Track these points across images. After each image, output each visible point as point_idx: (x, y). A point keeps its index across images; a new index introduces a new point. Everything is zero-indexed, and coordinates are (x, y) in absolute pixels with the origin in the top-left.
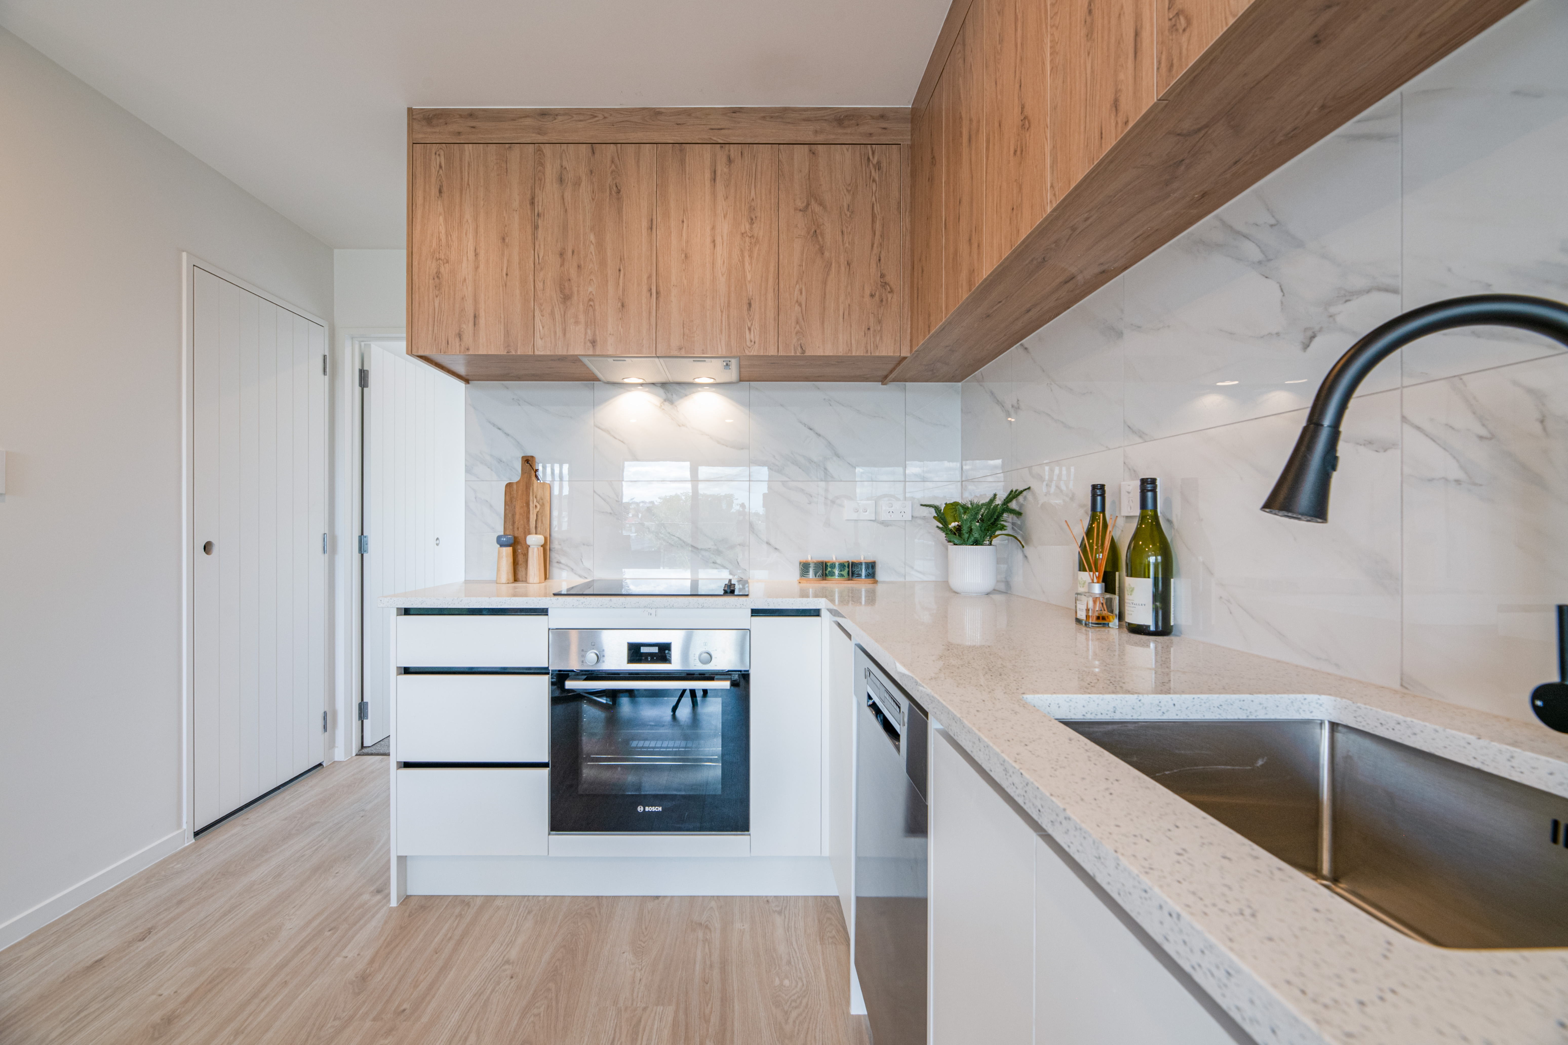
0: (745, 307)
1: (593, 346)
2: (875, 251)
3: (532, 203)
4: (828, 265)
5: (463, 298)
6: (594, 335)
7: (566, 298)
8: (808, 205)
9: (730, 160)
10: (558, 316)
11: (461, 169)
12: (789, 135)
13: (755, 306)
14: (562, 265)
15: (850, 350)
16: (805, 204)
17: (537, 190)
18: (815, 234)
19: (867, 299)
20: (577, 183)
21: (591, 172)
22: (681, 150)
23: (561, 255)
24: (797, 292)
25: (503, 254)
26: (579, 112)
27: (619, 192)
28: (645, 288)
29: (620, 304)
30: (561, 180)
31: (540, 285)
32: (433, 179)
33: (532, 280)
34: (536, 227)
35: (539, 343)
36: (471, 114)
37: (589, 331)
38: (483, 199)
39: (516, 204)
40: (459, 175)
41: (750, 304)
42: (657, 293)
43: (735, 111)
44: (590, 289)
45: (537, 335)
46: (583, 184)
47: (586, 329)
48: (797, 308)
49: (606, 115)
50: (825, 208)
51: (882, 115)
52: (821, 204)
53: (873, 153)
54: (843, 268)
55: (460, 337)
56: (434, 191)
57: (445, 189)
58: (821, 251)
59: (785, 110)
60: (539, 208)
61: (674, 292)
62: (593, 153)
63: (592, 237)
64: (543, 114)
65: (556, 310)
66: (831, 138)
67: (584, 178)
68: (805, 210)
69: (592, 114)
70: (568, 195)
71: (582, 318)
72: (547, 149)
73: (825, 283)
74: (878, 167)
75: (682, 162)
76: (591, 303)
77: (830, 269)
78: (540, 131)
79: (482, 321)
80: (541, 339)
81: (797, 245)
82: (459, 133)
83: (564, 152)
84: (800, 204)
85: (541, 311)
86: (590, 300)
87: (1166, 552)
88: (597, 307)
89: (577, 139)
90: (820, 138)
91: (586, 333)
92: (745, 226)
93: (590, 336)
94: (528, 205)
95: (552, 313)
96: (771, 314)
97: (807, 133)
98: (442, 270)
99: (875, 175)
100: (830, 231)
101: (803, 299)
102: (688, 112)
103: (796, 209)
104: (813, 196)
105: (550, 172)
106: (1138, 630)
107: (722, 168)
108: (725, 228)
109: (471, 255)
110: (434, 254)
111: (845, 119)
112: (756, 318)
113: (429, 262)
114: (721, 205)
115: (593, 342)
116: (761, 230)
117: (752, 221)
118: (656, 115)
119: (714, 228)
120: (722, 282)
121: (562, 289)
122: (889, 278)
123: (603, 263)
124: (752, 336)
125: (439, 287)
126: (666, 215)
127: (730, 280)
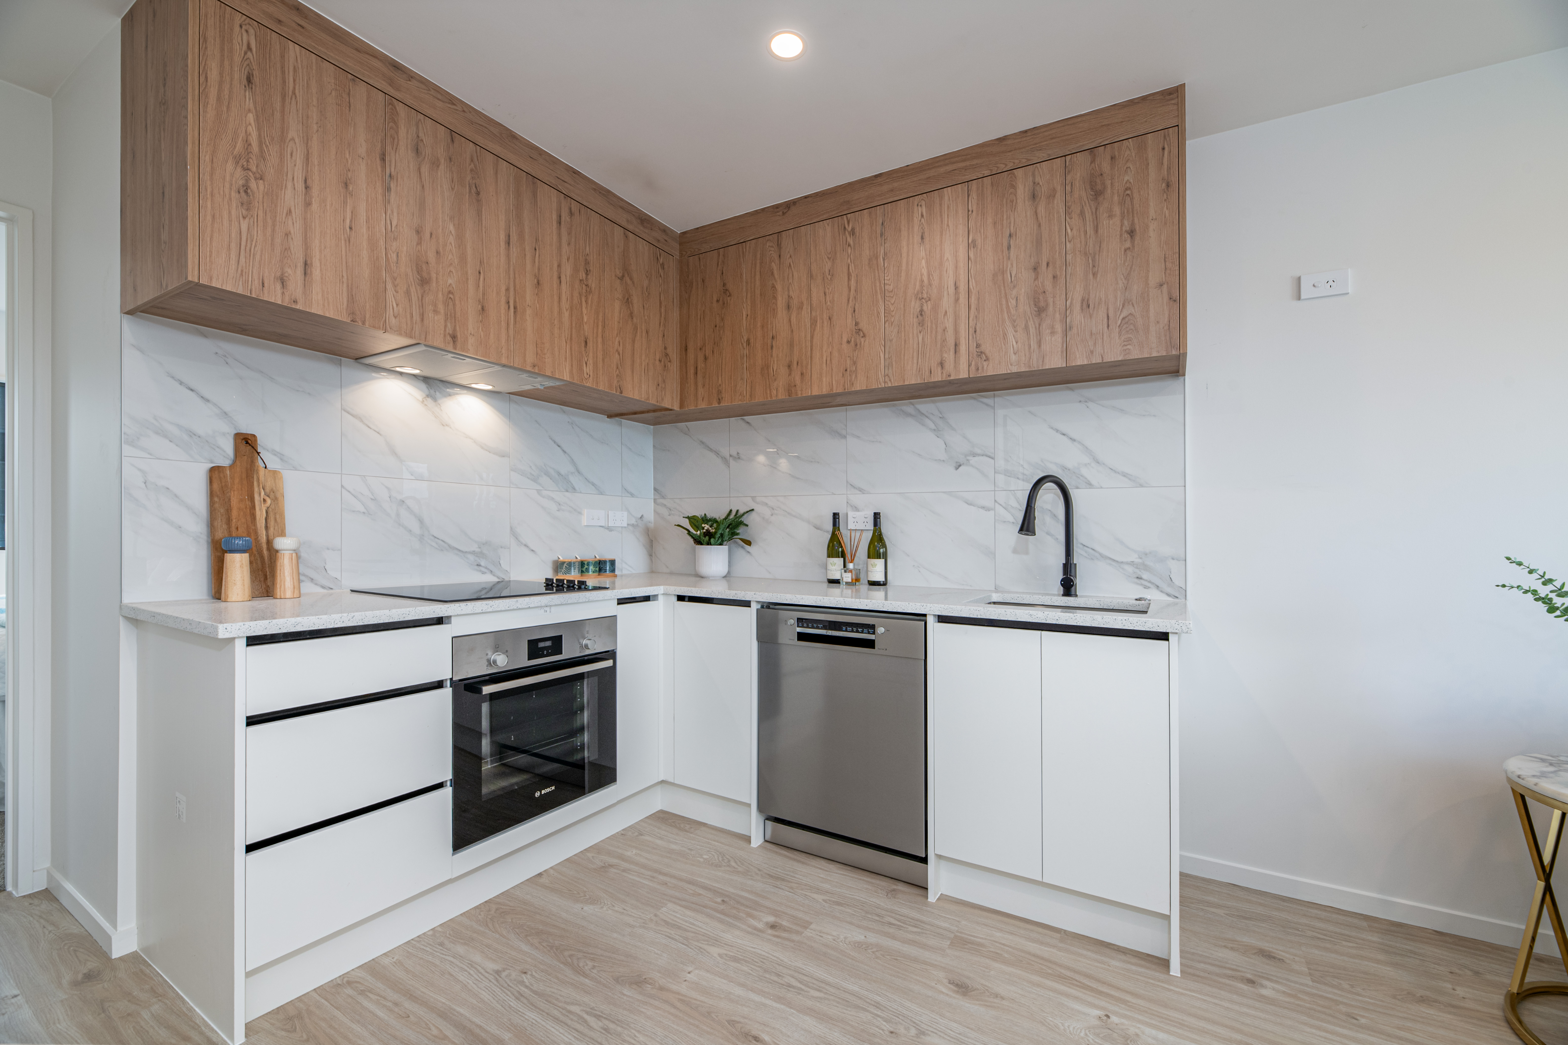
0: (583, 344)
1: (454, 342)
2: (661, 329)
3: (383, 160)
4: (636, 328)
5: (287, 235)
6: (455, 330)
7: (424, 281)
8: (623, 276)
9: (571, 214)
10: (414, 298)
11: (283, 67)
12: (611, 213)
13: (590, 344)
14: (419, 243)
15: (648, 398)
16: (621, 274)
17: (388, 148)
18: (627, 301)
19: (657, 362)
20: (435, 164)
21: (450, 159)
22: (534, 183)
23: (418, 232)
24: (617, 343)
25: (345, 202)
26: (437, 89)
27: (478, 193)
28: (503, 299)
29: (480, 307)
30: (417, 151)
31: (393, 256)
32: (237, 59)
33: (383, 247)
34: (388, 189)
35: (392, 320)
37: (449, 325)
38: (317, 123)
39: (362, 150)
40: (279, 73)
41: (586, 342)
42: (515, 308)
43: (576, 172)
44: (450, 281)
45: (390, 312)
46: (442, 167)
47: (446, 321)
48: (617, 355)
49: (465, 109)
50: (633, 283)
51: (665, 230)
52: (631, 279)
53: (660, 256)
54: (644, 334)
55: (283, 283)
56: (239, 76)
57: (256, 79)
58: (631, 315)
59: (609, 191)
60: (391, 169)
61: (529, 311)
62: (452, 141)
63: (452, 228)
64: (396, 67)
65: (412, 290)
66: (636, 230)
67: (443, 161)
68: (621, 278)
69: (452, 100)
70: (425, 170)
71: (441, 308)
72: (400, 109)
73: (634, 341)
74: (663, 267)
75: (534, 196)
76: (451, 296)
77: (636, 332)
78: (392, 84)
79: (316, 273)
80: (395, 317)
81: (617, 304)
82: (280, 22)
83: (420, 122)
84: (619, 273)
85: (395, 286)
86: (450, 292)
88: (457, 302)
89: (435, 117)
90: (630, 227)
91: (446, 326)
92: (582, 275)
93: (449, 330)
94: (378, 159)
95: (408, 293)
96: (600, 355)
97: (622, 218)
99: (661, 273)
100: (636, 301)
101: (621, 349)
102: (541, 152)
103: (616, 276)
104: (626, 270)
105: (405, 134)
107: (565, 216)
108: (567, 269)
109: (300, 186)
110: (237, 160)
111: (645, 220)
112: (591, 355)
113: (230, 166)
114: (565, 249)
115: (454, 337)
116: (593, 283)
117: (587, 272)
118: (513, 136)
119: (559, 266)
120: (566, 314)
121: (419, 271)
122: (669, 351)
123: (463, 259)
124: (588, 369)
125: (247, 205)
126: (521, 236)
127: (571, 315)
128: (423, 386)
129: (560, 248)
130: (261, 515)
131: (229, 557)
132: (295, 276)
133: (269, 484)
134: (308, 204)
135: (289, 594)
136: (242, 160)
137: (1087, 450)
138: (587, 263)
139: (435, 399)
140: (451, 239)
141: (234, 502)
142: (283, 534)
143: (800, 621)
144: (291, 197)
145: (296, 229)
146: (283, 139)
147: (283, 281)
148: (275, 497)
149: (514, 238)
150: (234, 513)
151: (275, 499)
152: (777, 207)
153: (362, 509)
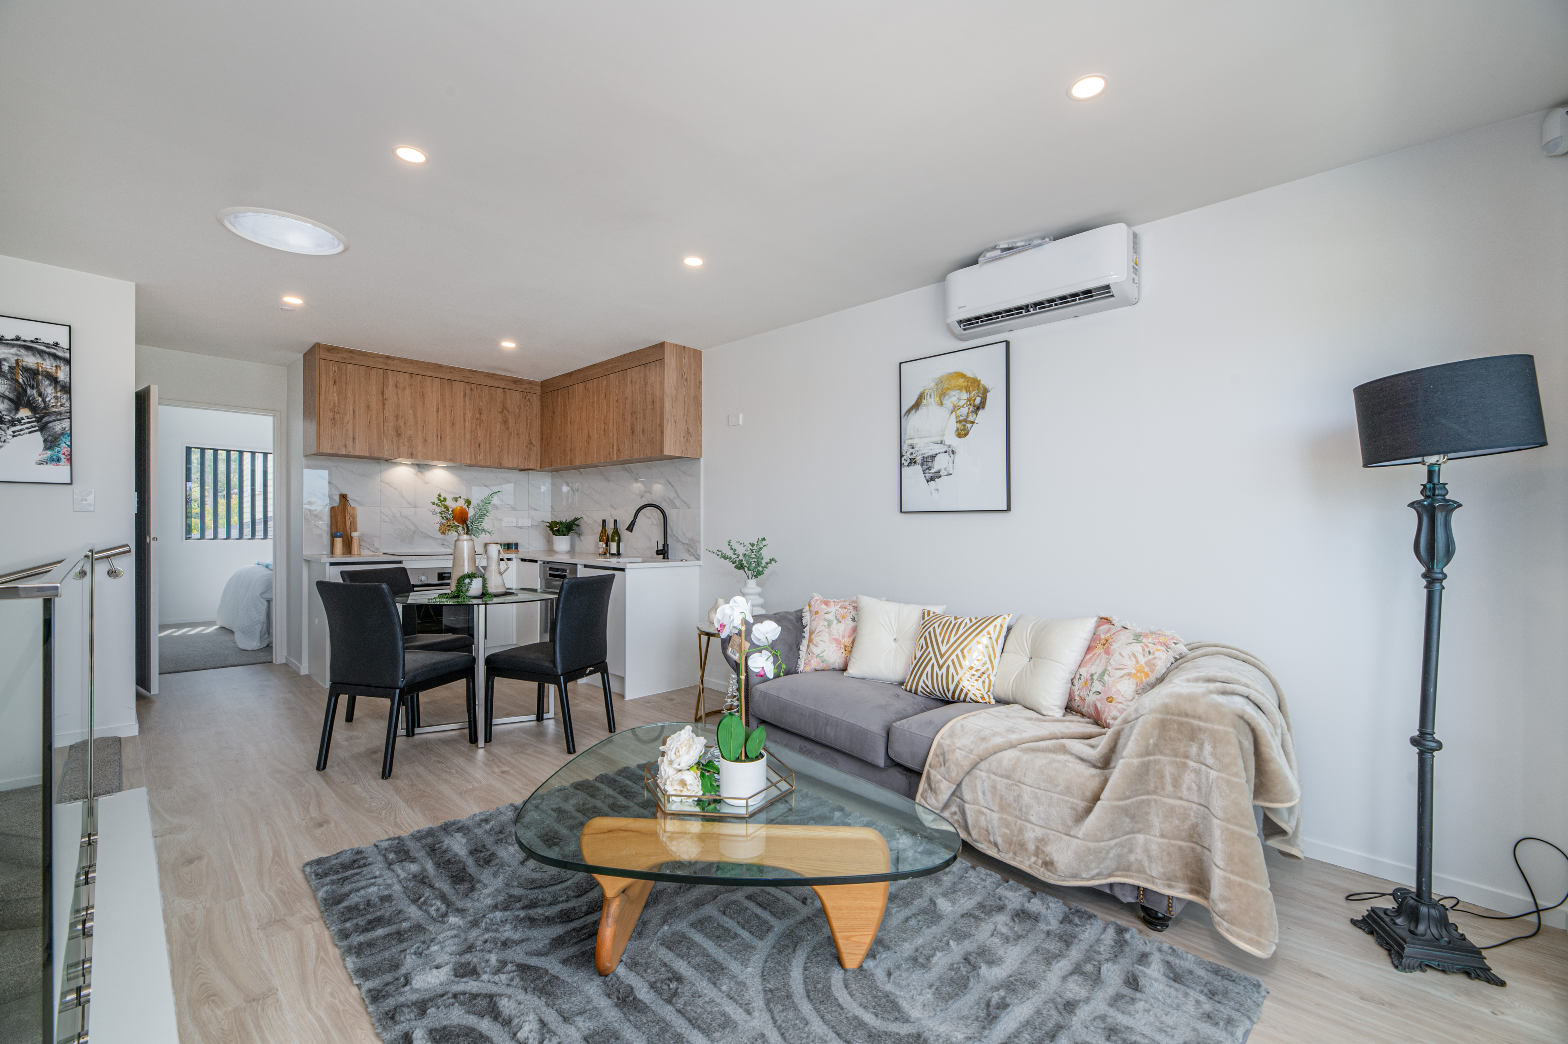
2: (528, 431)
3: (382, 394)
4: (510, 434)
5: (347, 430)
7: (399, 435)
8: (503, 410)
9: (471, 390)
10: (395, 442)
11: (345, 372)
12: (496, 384)
13: (482, 446)
14: (397, 421)
17: (384, 388)
18: (505, 422)
19: (525, 450)
20: (404, 389)
21: (410, 385)
22: (450, 383)
23: (397, 417)
24: (498, 443)
25: (368, 413)
27: (423, 395)
28: (435, 435)
30: (396, 386)
31: (386, 429)
32: (331, 377)
33: (382, 426)
34: (384, 404)
35: (386, 452)
36: (351, 351)
38: (358, 388)
40: (345, 375)
43: (471, 370)
45: (385, 449)
46: (407, 389)
49: (417, 363)
50: (509, 412)
51: (530, 383)
54: (515, 435)
56: (332, 382)
57: (337, 381)
58: (508, 428)
59: (493, 374)
60: (386, 396)
61: (448, 437)
62: (411, 377)
63: (411, 412)
64: (388, 357)
65: (394, 439)
66: (511, 388)
67: (407, 387)
68: (501, 412)
69: (411, 361)
70: (400, 393)
71: (406, 444)
72: (389, 372)
73: (509, 440)
74: (529, 401)
75: (452, 388)
78: (386, 364)
79: (357, 441)
81: (498, 425)
82: (344, 358)
83: (397, 375)
84: (500, 410)
85: (387, 439)
86: (410, 437)
87: (619, 536)
89: (404, 370)
90: (507, 387)
92: (478, 415)
93: (410, 452)
95: (392, 441)
96: (488, 450)
97: (502, 384)
98: (336, 417)
99: (528, 404)
100: (511, 421)
101: (501, 445)
102: (454, 368)
103: (498, 412)
104: (504, 408)
105: (391, 382)
106: (613, 555)
107: (468, 392)
108: (469, 415)
109: (351, 412)
110: (331, 409)
111: (517, 381)
112: (482, 450)
113: (329, 412)
114: (468, 406)
115: (412, 454)
116: (484, 417)
117: (480, 414)
118: (440, 366)
119: (464, 415)
120: (468, 435)
121: (397, 432)
122: (534, 441)
123: (416, 423)
124: (481, 457)
125: (334, 424)
126: (444, 407)
127: (471, 435)
128: (416, 467)
129: (465, 407)
130: (348, 523)
131: (335, 539)
132: (350, 444)
133: (351, 512)
134: (354, 418)
135: (356, 553)
136: (332, 410)
137: (676, 492)
138: (480, 410)
139: (422, 472)
140: (411, 416)
141: (339, 519)
142: (356, 531)
143: (551, 569)
144: (349, 417)
145: (350, 427)
146: (346, 397)
147: (345, 446)
148: (354, 517)
149: (441, 407)
150: (339, 524)
151: (354, 518)
152: (568, 374)
153: (389, 521)
